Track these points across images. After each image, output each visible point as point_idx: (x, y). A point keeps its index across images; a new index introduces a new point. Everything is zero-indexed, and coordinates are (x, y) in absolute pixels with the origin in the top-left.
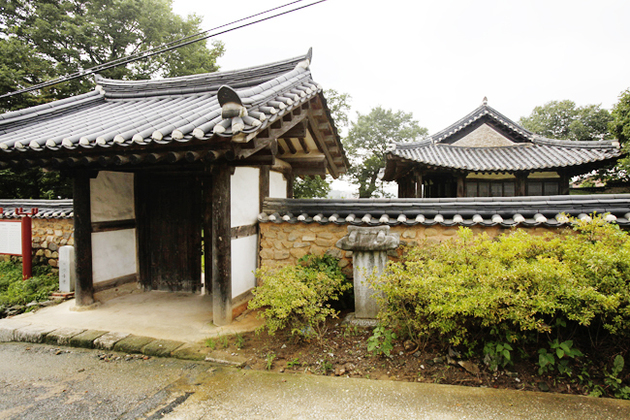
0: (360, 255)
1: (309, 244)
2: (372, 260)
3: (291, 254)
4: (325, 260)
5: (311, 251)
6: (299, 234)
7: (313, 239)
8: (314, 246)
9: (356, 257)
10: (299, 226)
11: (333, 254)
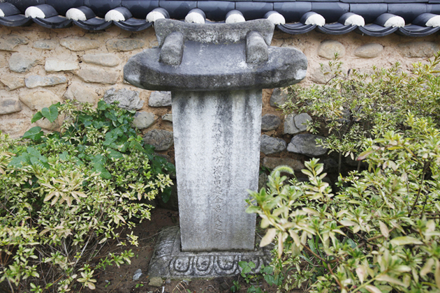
0: (193, 102)
1: (62, 77)
2: (225, 115)
3: (23, 103)
4: (102, 116)
5: (69, 94)
6: (37, 56)
7: (73, 66)
8: (75, 83)
9: (182, 106)
10: (33, 35)
11: (122, 101)
